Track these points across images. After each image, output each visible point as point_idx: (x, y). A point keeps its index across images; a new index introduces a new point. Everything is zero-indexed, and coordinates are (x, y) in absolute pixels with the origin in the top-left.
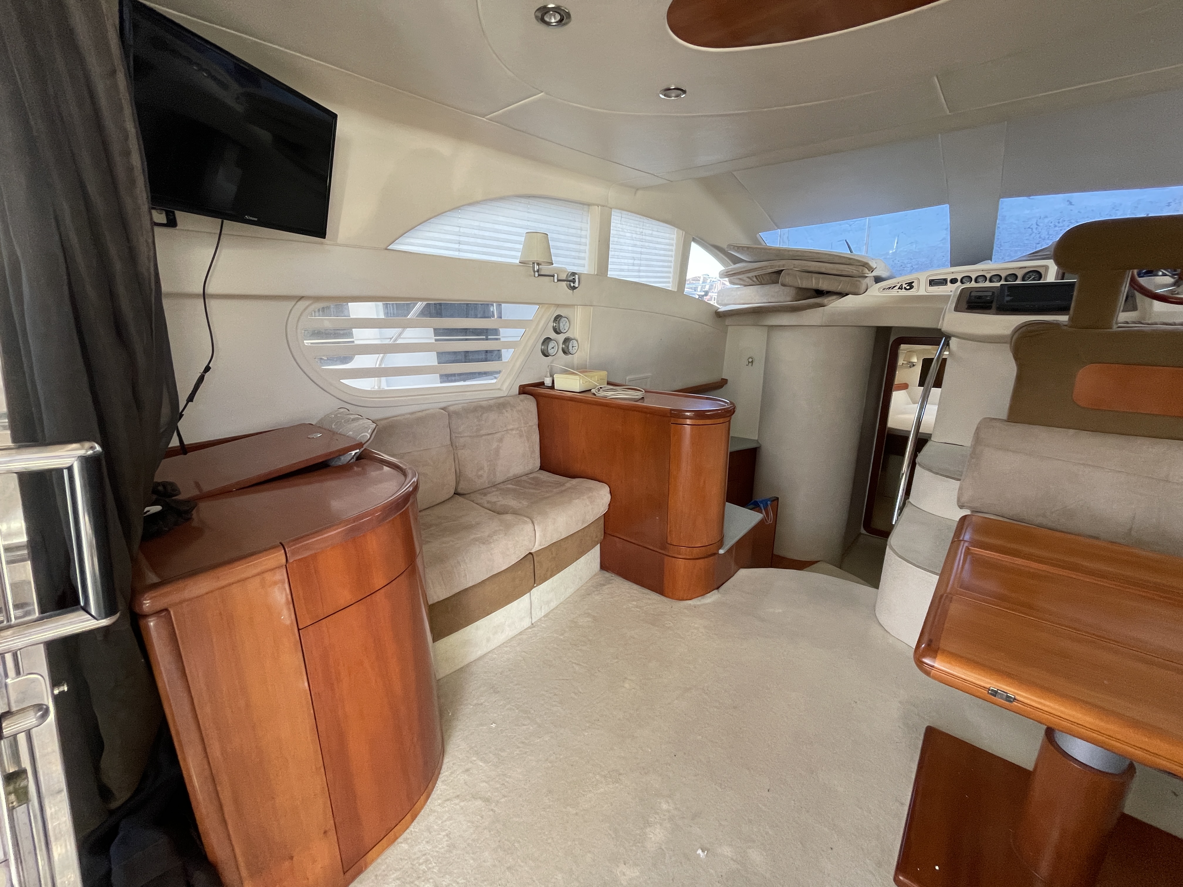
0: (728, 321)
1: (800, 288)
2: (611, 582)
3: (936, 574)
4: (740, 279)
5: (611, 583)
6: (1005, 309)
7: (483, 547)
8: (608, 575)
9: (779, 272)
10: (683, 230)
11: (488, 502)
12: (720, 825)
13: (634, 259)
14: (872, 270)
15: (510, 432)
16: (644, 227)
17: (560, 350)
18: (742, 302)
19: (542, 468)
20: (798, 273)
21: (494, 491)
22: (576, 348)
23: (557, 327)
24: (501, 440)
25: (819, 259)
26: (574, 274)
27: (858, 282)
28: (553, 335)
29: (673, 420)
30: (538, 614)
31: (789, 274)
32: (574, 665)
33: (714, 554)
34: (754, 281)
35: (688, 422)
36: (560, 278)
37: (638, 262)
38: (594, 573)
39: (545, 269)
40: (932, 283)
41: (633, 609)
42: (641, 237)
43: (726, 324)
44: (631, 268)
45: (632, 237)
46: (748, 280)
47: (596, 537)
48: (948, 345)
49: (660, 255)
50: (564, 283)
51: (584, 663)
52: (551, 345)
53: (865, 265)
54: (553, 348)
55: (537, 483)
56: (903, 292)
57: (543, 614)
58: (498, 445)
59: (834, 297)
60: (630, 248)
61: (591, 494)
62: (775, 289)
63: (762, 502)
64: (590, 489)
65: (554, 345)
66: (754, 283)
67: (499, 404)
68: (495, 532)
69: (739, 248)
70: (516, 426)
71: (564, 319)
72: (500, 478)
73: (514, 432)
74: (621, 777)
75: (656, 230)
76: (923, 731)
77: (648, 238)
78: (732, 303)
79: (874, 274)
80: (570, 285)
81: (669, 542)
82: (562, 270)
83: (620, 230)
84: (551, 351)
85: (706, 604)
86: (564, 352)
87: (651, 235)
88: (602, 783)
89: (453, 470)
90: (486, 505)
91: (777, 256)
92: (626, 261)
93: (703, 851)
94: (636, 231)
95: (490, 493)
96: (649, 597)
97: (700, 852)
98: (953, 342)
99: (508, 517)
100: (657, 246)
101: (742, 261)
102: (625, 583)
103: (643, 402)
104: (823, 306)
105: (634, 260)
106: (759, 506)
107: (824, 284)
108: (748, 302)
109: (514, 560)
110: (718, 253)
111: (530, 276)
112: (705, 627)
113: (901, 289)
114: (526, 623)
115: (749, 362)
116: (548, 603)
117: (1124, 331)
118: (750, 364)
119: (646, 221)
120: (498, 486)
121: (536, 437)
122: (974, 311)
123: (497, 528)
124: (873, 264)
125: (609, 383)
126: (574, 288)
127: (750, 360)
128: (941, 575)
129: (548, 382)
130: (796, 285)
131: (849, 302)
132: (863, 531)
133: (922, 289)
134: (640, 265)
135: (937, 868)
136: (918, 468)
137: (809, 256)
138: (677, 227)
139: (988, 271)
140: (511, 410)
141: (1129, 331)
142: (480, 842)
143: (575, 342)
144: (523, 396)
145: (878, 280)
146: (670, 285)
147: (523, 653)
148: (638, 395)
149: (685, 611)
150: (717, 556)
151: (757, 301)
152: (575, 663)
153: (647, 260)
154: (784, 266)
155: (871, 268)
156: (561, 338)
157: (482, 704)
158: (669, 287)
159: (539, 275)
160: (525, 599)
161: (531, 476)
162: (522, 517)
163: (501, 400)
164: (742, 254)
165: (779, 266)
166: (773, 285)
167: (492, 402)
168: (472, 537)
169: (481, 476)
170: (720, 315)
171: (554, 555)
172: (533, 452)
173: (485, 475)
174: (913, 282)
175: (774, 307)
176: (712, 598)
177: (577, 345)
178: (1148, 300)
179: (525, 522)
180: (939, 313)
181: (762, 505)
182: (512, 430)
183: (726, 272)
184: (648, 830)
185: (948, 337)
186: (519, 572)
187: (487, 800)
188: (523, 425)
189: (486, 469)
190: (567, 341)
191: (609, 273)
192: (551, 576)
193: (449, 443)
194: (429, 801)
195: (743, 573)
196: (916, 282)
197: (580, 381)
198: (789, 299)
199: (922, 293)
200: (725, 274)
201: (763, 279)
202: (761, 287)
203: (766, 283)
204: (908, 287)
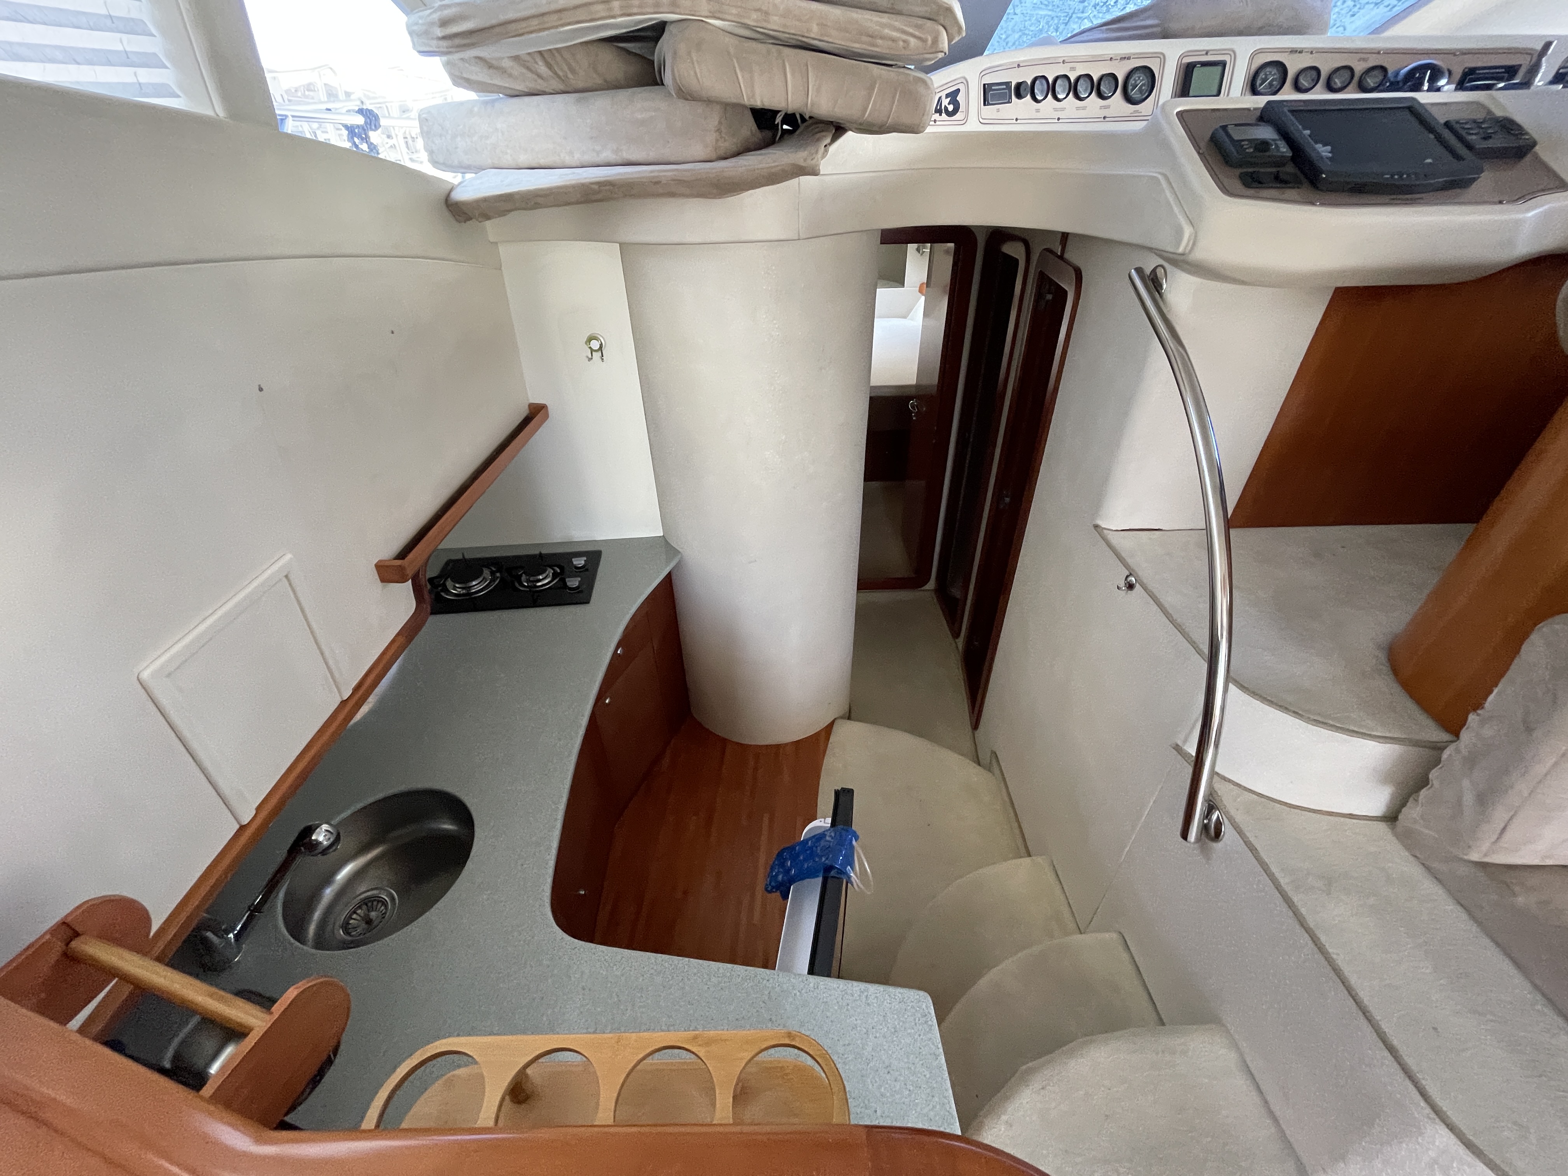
0: (493, 231)
9: (646, 38)
18: (525, 158)
20: (729, 40)
31: (692, 48)
34: (539, 77)
40: (990, 94)
43: (492, 238)
46: (515, 68)
56: (944, 124)
62: (633, 110)
66: (541, 85)
78: (489, 162)
108: (550, 160)
113: (941, 112)
115: (592, 351)
118: (596, 355)
122: (1264, 193)
127: (595, 345)
133: (974, 117)
151: (579, 156)
154: (660, 8)
166: (630, 94)
170: (463, 213)
174: (958, 91)
175: (645, 182)
196: (962, 88)
198: (698, 150)
199: (973, 125)
200: (439, 32)
201: (573, 71)
202: (578, 101)
203: (581, 85)
204: (951, 108)
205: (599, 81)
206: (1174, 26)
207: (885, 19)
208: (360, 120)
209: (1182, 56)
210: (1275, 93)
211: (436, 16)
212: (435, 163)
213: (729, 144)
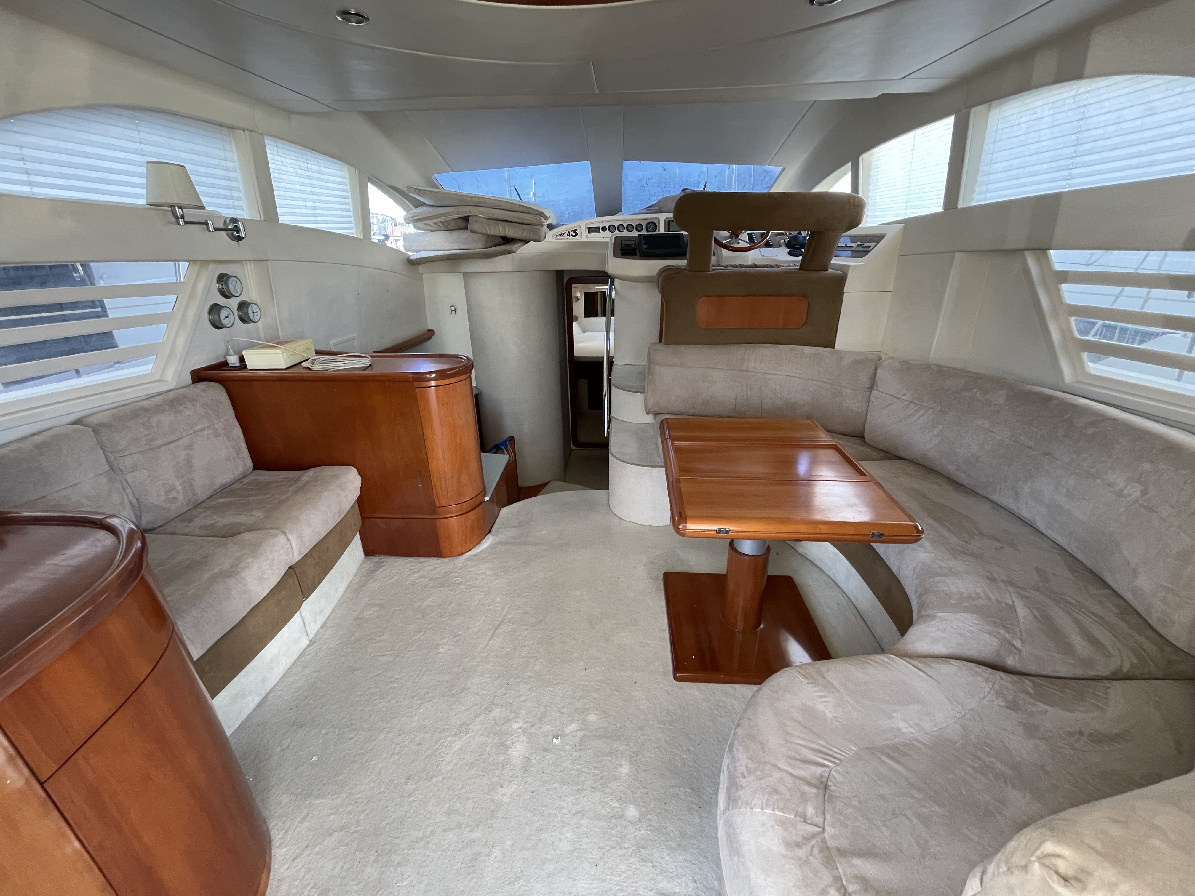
0: (421, 268)
1: (489, 235)
2: (383, 564)
3: (661, 467)
4: (425, 224)
5: (384, 566)
6: (646, 255)
7: (232, 581)
8: (376, 559)
9: (466, 219)
10: (356, 168)
11: (200, 528)
12: (562, 713)
13: (305, 200)
14: (547, 219)
15: (200, 433)
16: (308, 161)
17: (237, 318)
18: (433, 248)
19: (256, 467)
20: (484, 220)
21: (200, 513)
22: (259, 313)
23: (225, 290)
24: (190, 447)
25: (500, 206)
26: (234, 220)
27: (538, 231)
28: (221, 300)
29: (416, 384)
30: (314, 628)
31: (476, 221)
32: (379, 658)
33: (481, 503)
34: (439, 226)
35: (433, 383)
36: (216, 226)
37: (311, 204)
38: (360, 563)
39: (191, 214)
40: (591, 230)
41: (417, 581)
42: (307, 173)
43: (421, 272)
44: (304, 211)
45: (296, 173)
46: (434, 225)
47: (355, 525)
48: (613, 285)
49: (334, 196)
50: (223, 233)
51: (389, 651)
52: (223, 313)
53: (541, 214)
54: (227, 317)
55: (262, 487)
56: (571, 239)
57: (319, 626)
58: (187, 455)
59: (520, 244)
60: (298, 187)
61: (339, 482)
62: (464, 235)
63: (502, 444)
64: (336, 477)
65: (228, 313)
66: (440, 229)
67: (172, 401)
68: (239, 559)
69: (420, 192)
70: (207, 425)
71: (232, 278)
72: (202, 494)
73: (206, 432)
74: (470, 727)
75: (324, 165)
76: (661, 577)
77: (315, 175)
78: (422, 249)
79: (548, 222)
80: (233, 235)
81: (437, 505)
82: (218, 216)
83: (280, 163)
84: (225, 322)
85: (484, 549)
86: (242, 320)
87: (319, 172)
88: (454, 742)
89: (127, 503)
90: (198, 532)
91: (461, 201)
92: (296, 203)
93: (557, 738)
94: (300, 166)
95: (196, 516)
96: (429, 564)
97: (555, 740)
98: (617, 281)
99: (248, 536)
100: (329, 185)
101: (424, 204)
102: (398, 560)
103: (372, 370)
104: (511, 252)
105: (306, 202)
106: (500, 448)
107: (510, 232)
108: (440, 249)
109: (273, 581)
110: (397, 194)
111: (171, 223)
112: (491, 569)
113: (569, 235)
114: (305, 642)
115: (452, 311)
116: (321, 612)
117: (716, 273)
118: (453, 312)
119: (309, 153)
120: (204, 505)
121: (238, 432)
122: (627, 257)
123: (238, 554)
124: (547, 214)
125: (318, 353)
126: (240, 239)
127: (453, 308)
128: (666, 466)
129: (233, 360)
130: (484, 231)
131: (532, 248)
132: (573, 447)
133: (584, 237)
134: (315, 208)
135: (694, 657)
136: (613, 389)
137: (491, 203)
138: (347, 164)
139: (625, 220)
140: (193, 405)
141: (719, 273)
142: (355, 867)
143: (254, 307)
144: (201, 385)
145: (551, 227)
146: (353, 231)
147: (314, 674)
148: (365, 362)
149: (468, 563)
150: (483, 504)
151: (448, 248)
152: (380, 656)
153: (321, 201)
154: (470, 212)
155: (547, 217)
156: (234, 303)
157: (288, 747)
158: (353, 233)
159: (186, 223)
160: (296, 619)
161: (246, 480)
162: (266, 531)
163: (172, 395)
164: (424, 198)
165: (466, 213)
166: (462, 231)
167: (158, 400)
168: (207, 575)
169: (175, 498)
170: (413, 263)
171: (317, 560)
172: (239, 452)
173: (180, 497)
174: (577, 230)
175: (467, 254)
176: (488, 542)
177: (258, 310)
178: (719, 247)
179: (275, 536)
180: (603, 259)
181: (503, 447)
182: (202, 430)
183: (412, 217)
184: (510, 751)
185: (612, 279)
186: (283, 592)
187: (342, 829)
188: (215, 421)
189: (179, 488)
190: (243, 306)
191: (280, 217)
192: (320, 583)
193: (107, 468)
194: (272, 873)
195: (505, 511)
196: (578, 229)
197: (283, 354)
198: (480, 246)
199: (584, 240)
200: (411, 219)
201: (449, 225)
202: (449, 233)
203: (452, 228)
204: (574, 234)
205: (457, 227)
206: (663, 210)
207: (526, 215)
208: (383, 238)
209: (666, 218)
210: (654, 232)
211: (411, 216)
212: (406, 250)
213: (490, 244)
